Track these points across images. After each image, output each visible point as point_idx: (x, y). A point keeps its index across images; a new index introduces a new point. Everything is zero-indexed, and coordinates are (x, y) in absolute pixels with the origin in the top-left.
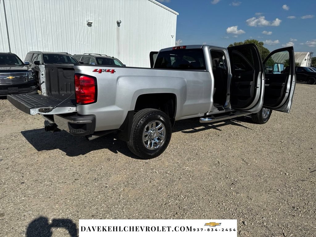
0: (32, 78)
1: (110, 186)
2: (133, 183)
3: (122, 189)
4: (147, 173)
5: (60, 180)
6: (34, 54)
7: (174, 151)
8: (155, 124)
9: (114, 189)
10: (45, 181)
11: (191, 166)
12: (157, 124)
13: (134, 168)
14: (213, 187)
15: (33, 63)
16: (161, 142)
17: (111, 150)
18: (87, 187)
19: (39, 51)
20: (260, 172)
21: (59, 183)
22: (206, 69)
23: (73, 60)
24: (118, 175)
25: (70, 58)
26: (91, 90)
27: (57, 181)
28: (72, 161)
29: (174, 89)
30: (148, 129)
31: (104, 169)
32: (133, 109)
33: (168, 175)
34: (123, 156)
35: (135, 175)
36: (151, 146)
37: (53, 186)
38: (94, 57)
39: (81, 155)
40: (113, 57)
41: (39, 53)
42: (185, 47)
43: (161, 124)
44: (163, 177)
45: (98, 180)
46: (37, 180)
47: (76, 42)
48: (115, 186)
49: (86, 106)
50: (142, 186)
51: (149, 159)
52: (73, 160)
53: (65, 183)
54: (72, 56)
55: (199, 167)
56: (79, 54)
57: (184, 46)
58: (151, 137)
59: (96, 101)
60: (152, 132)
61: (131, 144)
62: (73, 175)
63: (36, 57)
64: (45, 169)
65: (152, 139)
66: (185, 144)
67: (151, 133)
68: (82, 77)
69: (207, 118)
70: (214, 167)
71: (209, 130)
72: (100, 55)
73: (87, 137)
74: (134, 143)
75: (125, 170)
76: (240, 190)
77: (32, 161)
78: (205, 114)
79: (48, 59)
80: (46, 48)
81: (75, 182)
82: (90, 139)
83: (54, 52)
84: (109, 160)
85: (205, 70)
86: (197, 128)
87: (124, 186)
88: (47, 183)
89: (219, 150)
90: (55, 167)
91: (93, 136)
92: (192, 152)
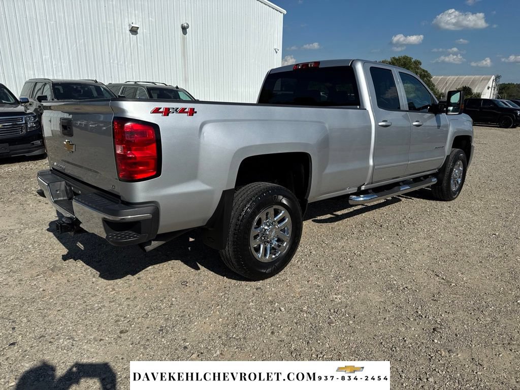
0: (33, 127)
1: (192, 346)
2: (238, 336)
3: (218, 353)
4: (264, 313)
5: (91, 335)
6: (36, 83)
7: (307, 260)
8: (273, 212)
9: (202, 353)
10: (59, 339)
11: (347, 294)
12: (276, 213)
13: (236, 300)
14: (399, 340)
15: (35, 100)
16: (284, 245)
17: (186, 263)
18: (145, 348)
19: (46, 78)
20: (478, 302)
21: (89, 342)
22: (359, 105)
23: (107, 93)
24: (205, 318)
25: (102, 89)
26: (148, 152)
27: (85, 337)
28: (114, 289)
29: (306, 145)
30: (259, 223)
31: (177, 304)
32: (233, 186)
33: (305, 315)
34: (211, 274)
35: (239, 317)
36: (265, 255)
37: (75, 349)
38: (144, 87)
39: (129, 277)
40: (177, 87)
41: (45, 82)
42: (318, 63)
43: (283, 212)
44: (295, 321)
45: (167, 331)
46: (42, 336)
47: (111, 61)
48: (202, 346)
49: (140, 185)
50: (258, 343)
51: (262, 280)
52: (115, 287)
53: (101, 340)
54: (104, 86)
55: (362, 294)
56: (118, 82)
57: (315, 62)
58: (265, 237)
59: (158, 174)
60: (266, 228)
61: (227, 254)
62: (116, 321)
63: (40, 89)
64: (60, 308)
65: (268, 242)
66: (324, 245)
67: (265, 230)
68: (128, 124)
69: (362, 196)
70: (390, 293)
71: (360, 215)
72: (153, 83)
73: (142, 246)
74: (234, 251)
75: (218, 305)
76: (453, 343)
77: (34, 292)
78: (359, 188)
79: (62, 92)
80: (59, 72)
81: (120, 337)
82: (148, 248)
83: (73, 79)
84: (185, 283)
85: (358, 107)
86: (339, 213)
87: (222, 344)
88: (63, 342)
89: (389, 255)
90: (79, 304)
91: (153, 242)
92: (341, 261)
